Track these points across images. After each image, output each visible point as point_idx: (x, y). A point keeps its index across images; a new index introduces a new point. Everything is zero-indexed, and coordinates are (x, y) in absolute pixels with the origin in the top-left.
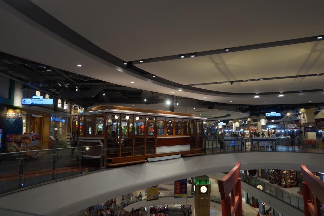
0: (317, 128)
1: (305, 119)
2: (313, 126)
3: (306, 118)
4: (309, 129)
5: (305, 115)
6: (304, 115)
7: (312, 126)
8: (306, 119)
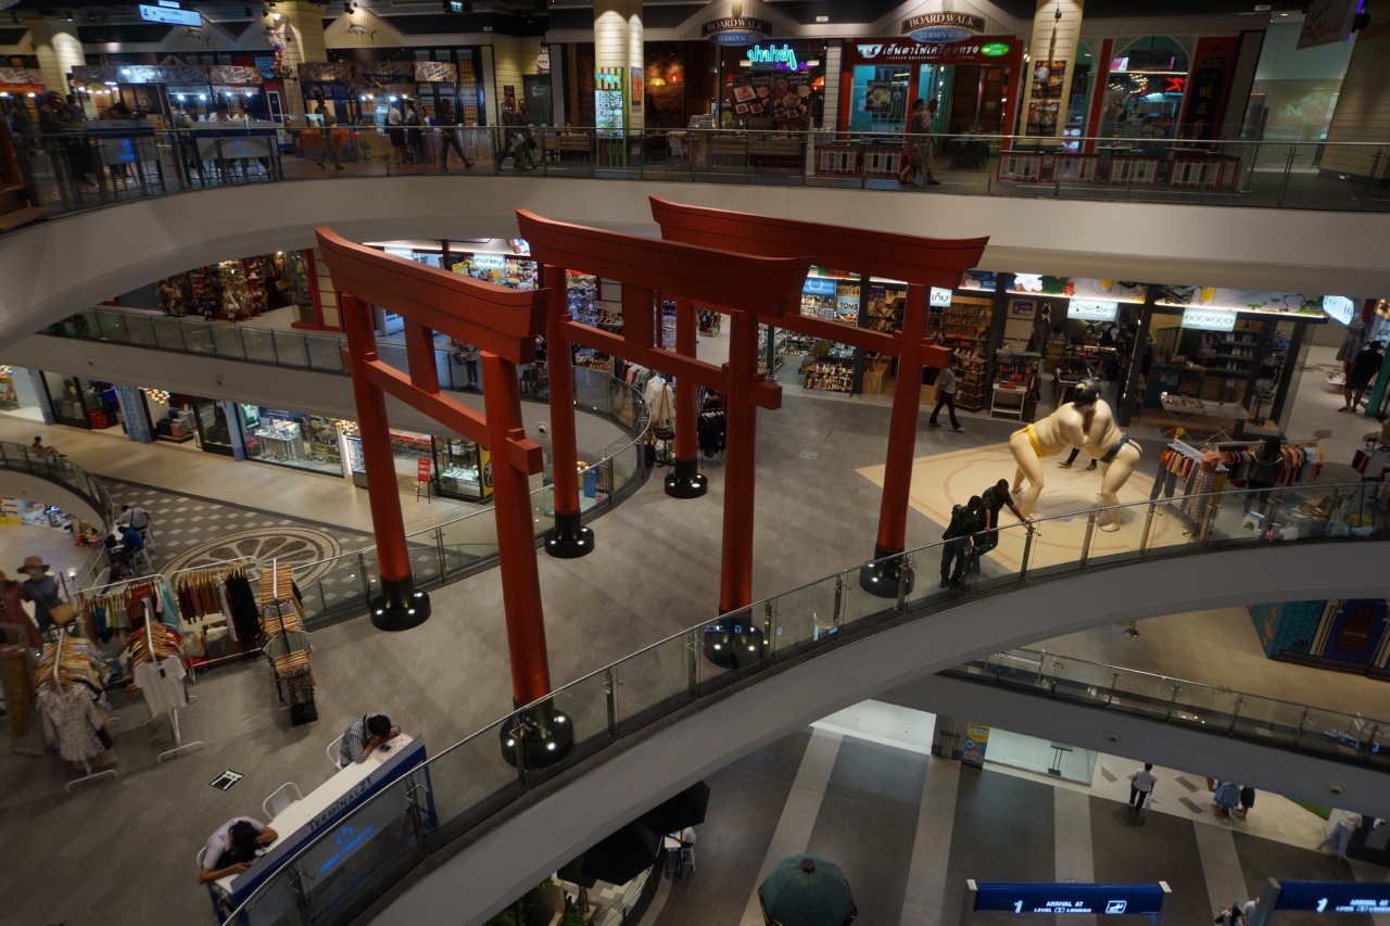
0: (353, 85)
1: (297, 46)
2: (339, 76)
3: (300, 43)
4: (325, 88)
5: (295, 30)
6: (287, 28)
7: (333, 78)
8: (301, 49)
